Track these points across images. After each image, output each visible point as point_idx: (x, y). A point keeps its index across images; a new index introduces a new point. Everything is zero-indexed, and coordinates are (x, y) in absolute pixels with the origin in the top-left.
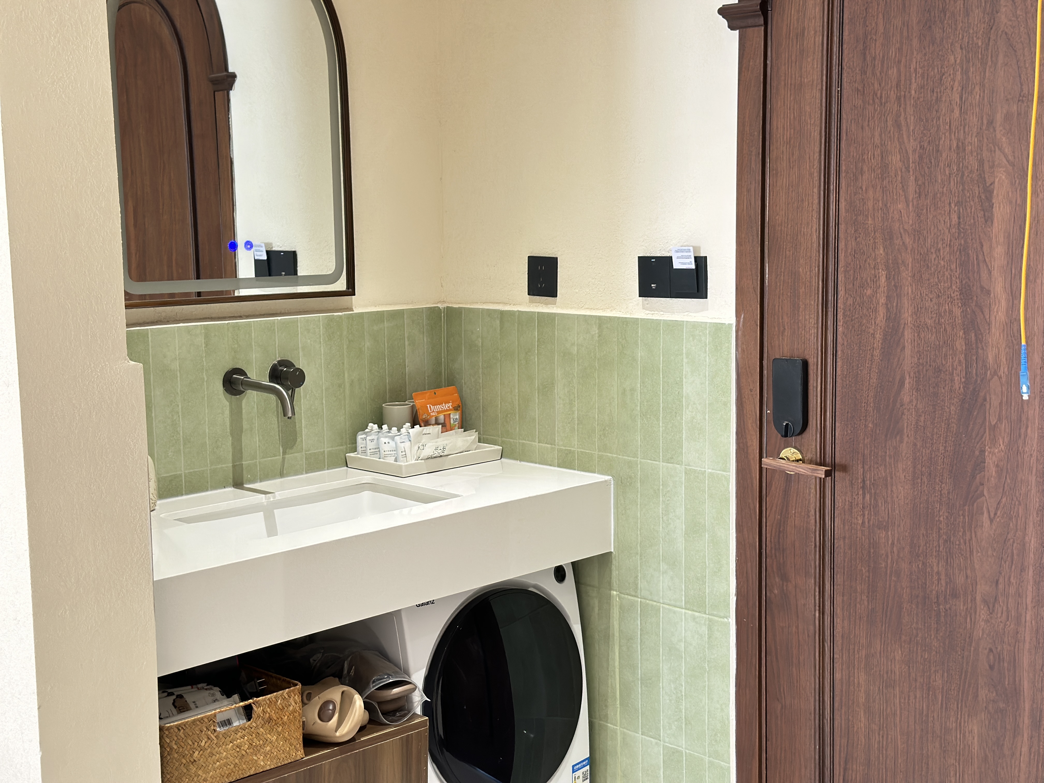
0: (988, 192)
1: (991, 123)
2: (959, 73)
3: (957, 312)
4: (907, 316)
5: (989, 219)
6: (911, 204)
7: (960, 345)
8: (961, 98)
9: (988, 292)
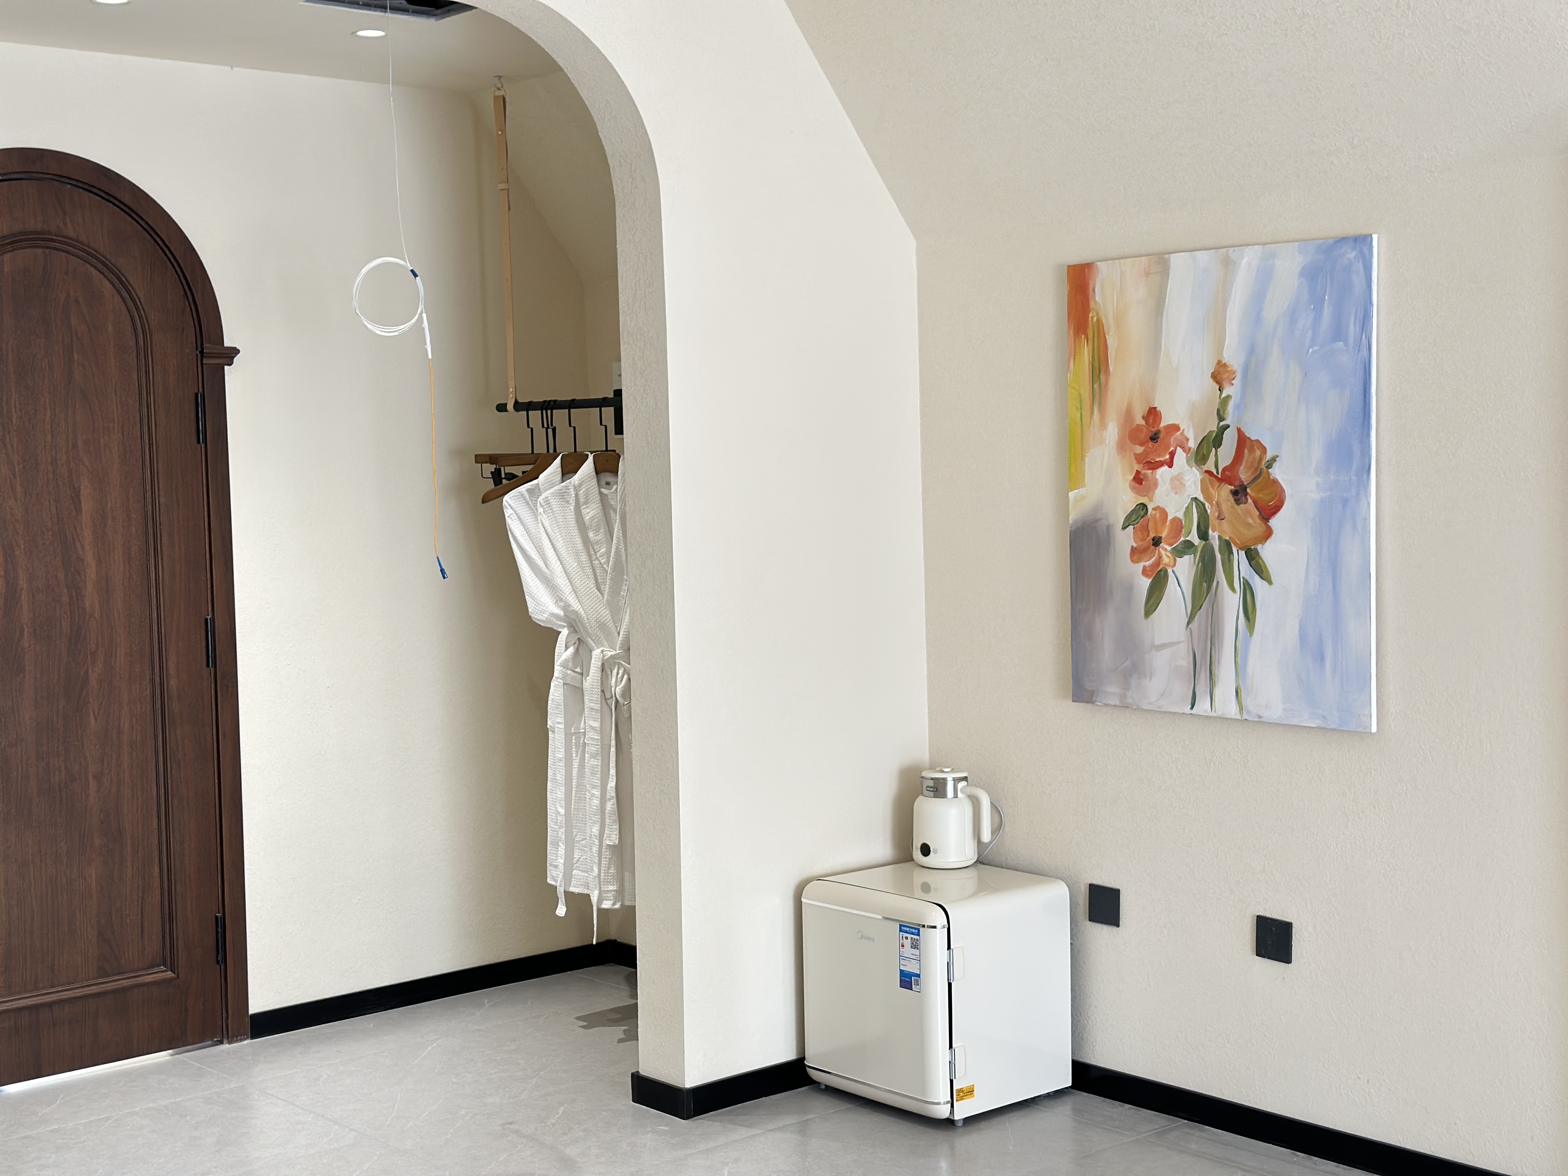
0: (76, 493)
1: (75, 446)
2: (48, 411)
3: (61, 575)
4: (23, 583)
5: (79, 510)
6: (19, 501)
7: (65, 599)
8: (52, 428)
9: (83, 560)
